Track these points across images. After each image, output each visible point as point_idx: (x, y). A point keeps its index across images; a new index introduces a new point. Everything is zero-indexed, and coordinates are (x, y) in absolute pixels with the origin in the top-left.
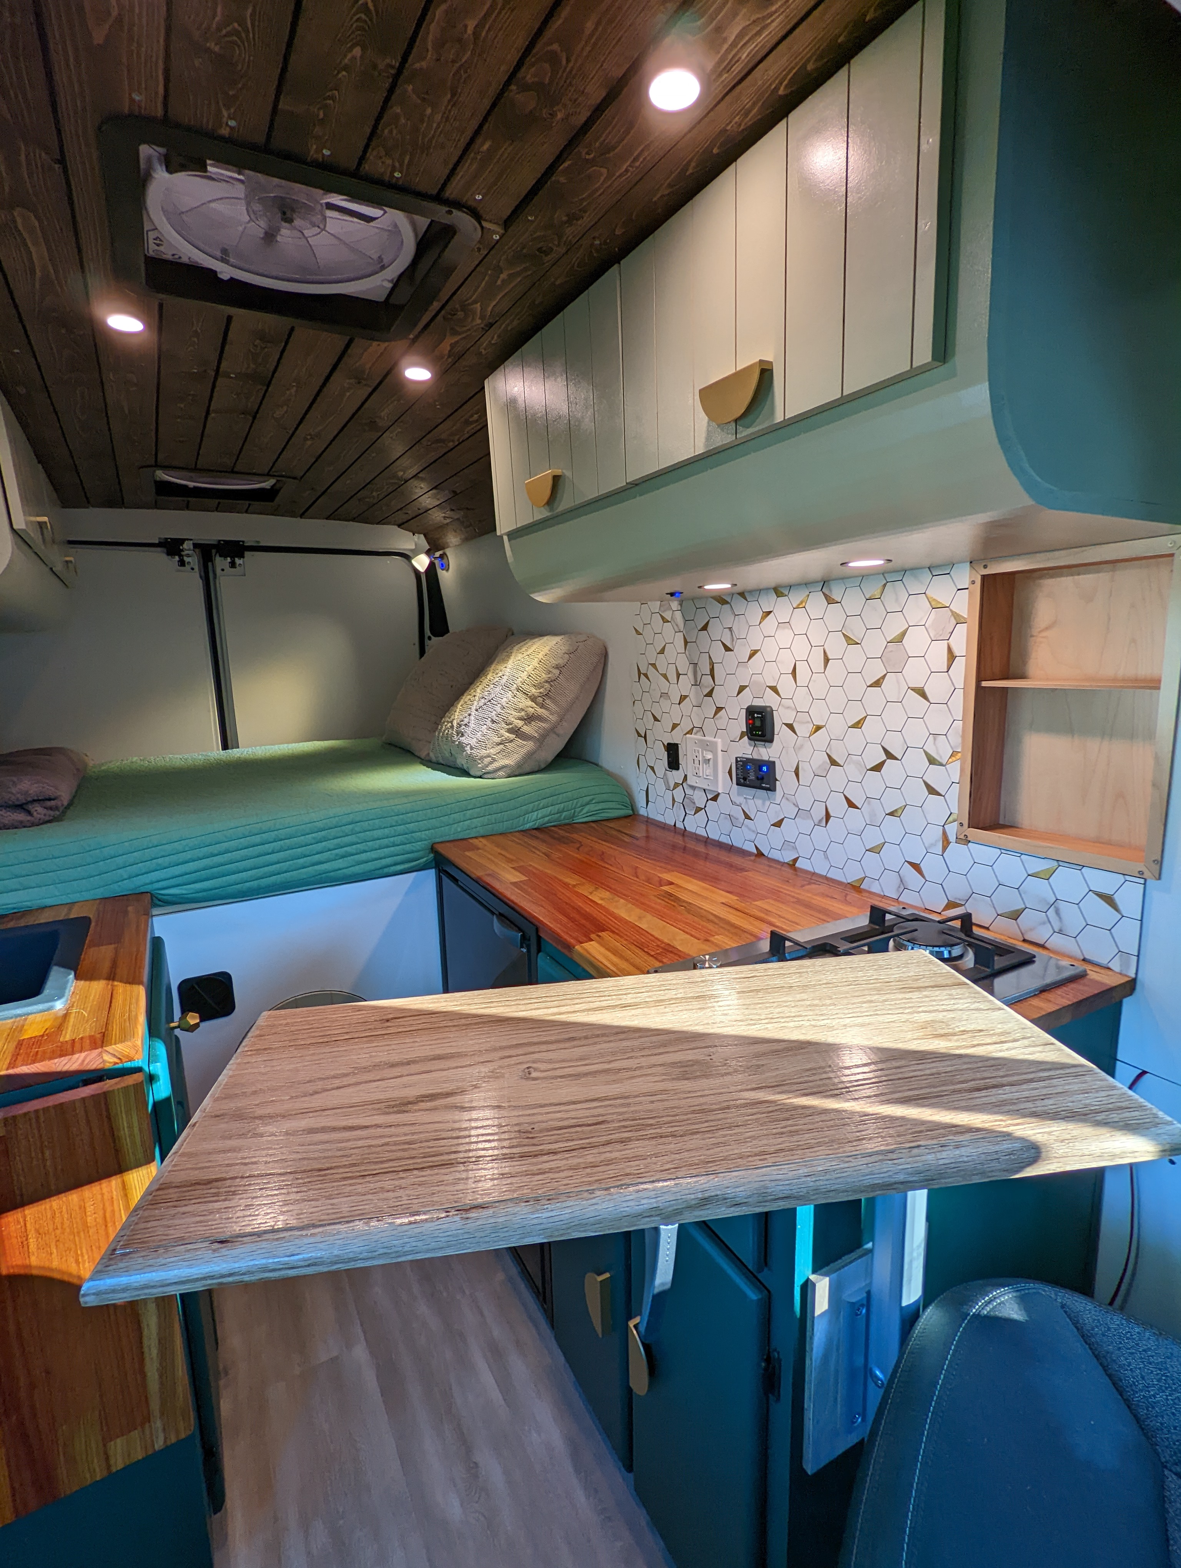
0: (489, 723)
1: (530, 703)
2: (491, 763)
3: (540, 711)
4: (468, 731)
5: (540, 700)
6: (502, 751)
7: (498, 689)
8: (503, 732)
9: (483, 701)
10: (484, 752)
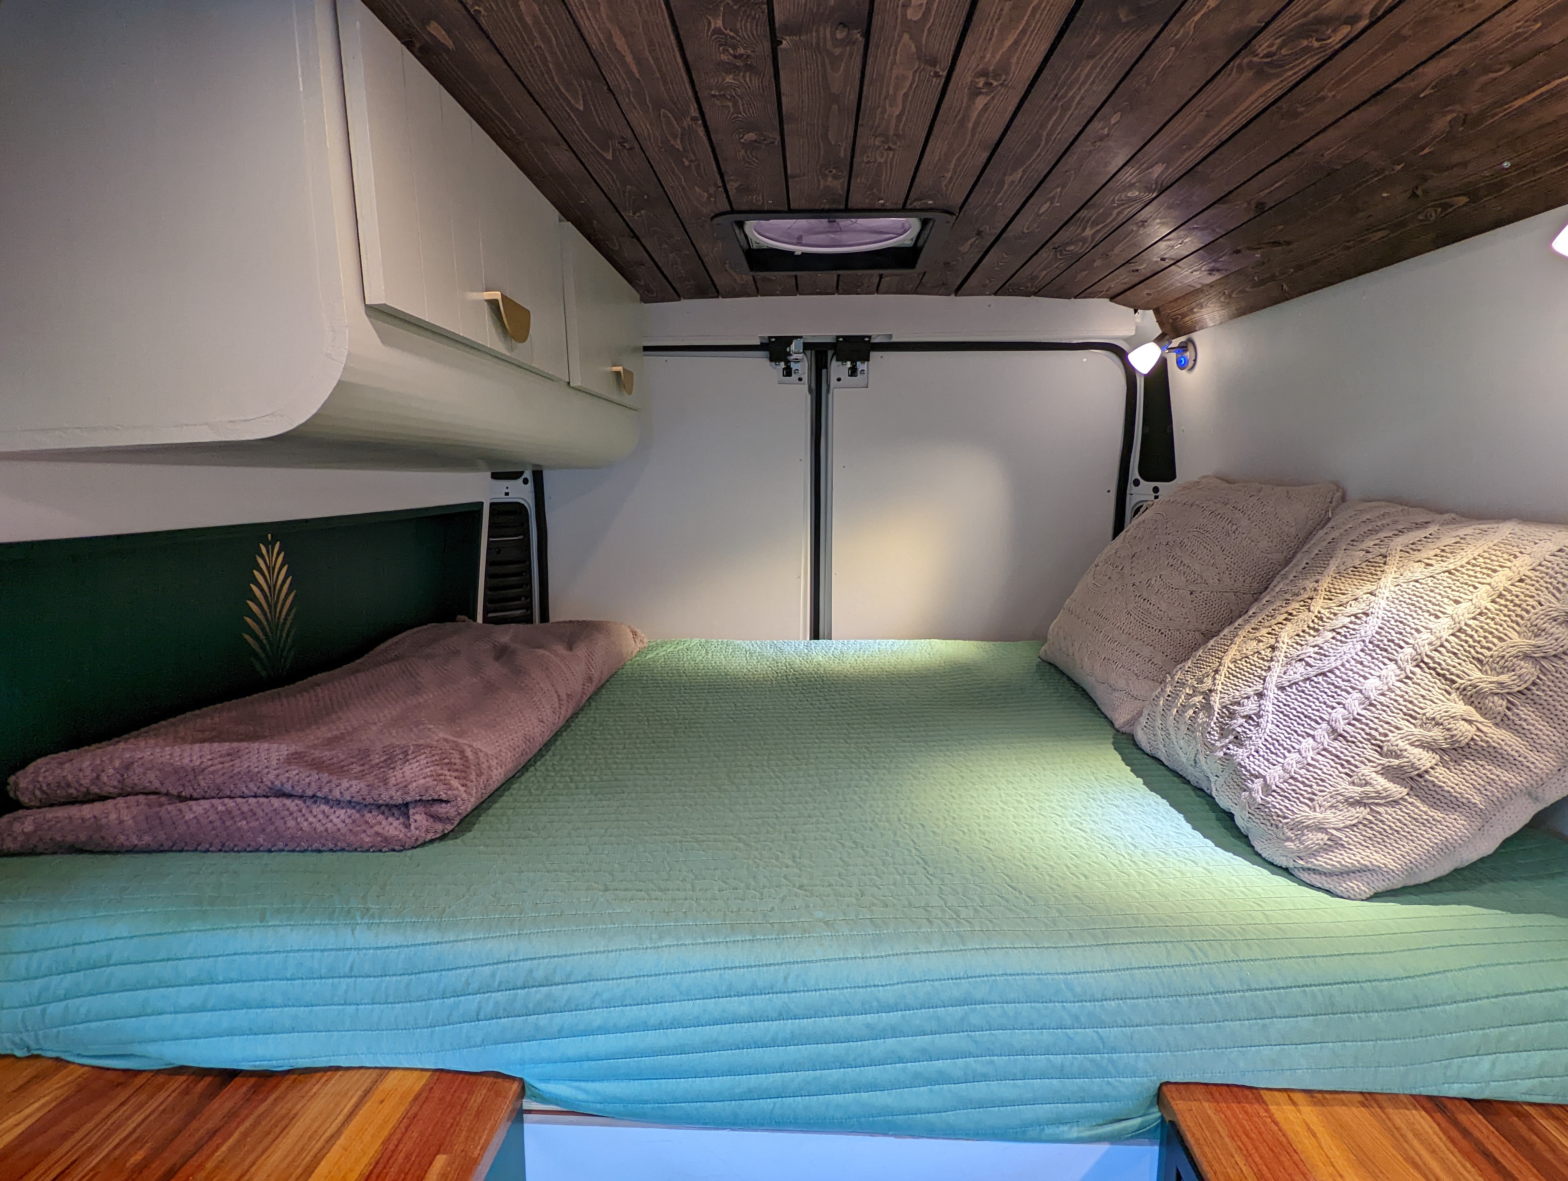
0: (1321, 731)
1: (1460, 707)
2: (1326, 849)
3: (1497, 735)
4: (1257, 738)
5: (1500, 704)
6: (1365, 823)
7: (1351, 649)
8: (1366, 771)
9: (1300, 667)
10: (1303, 813)
